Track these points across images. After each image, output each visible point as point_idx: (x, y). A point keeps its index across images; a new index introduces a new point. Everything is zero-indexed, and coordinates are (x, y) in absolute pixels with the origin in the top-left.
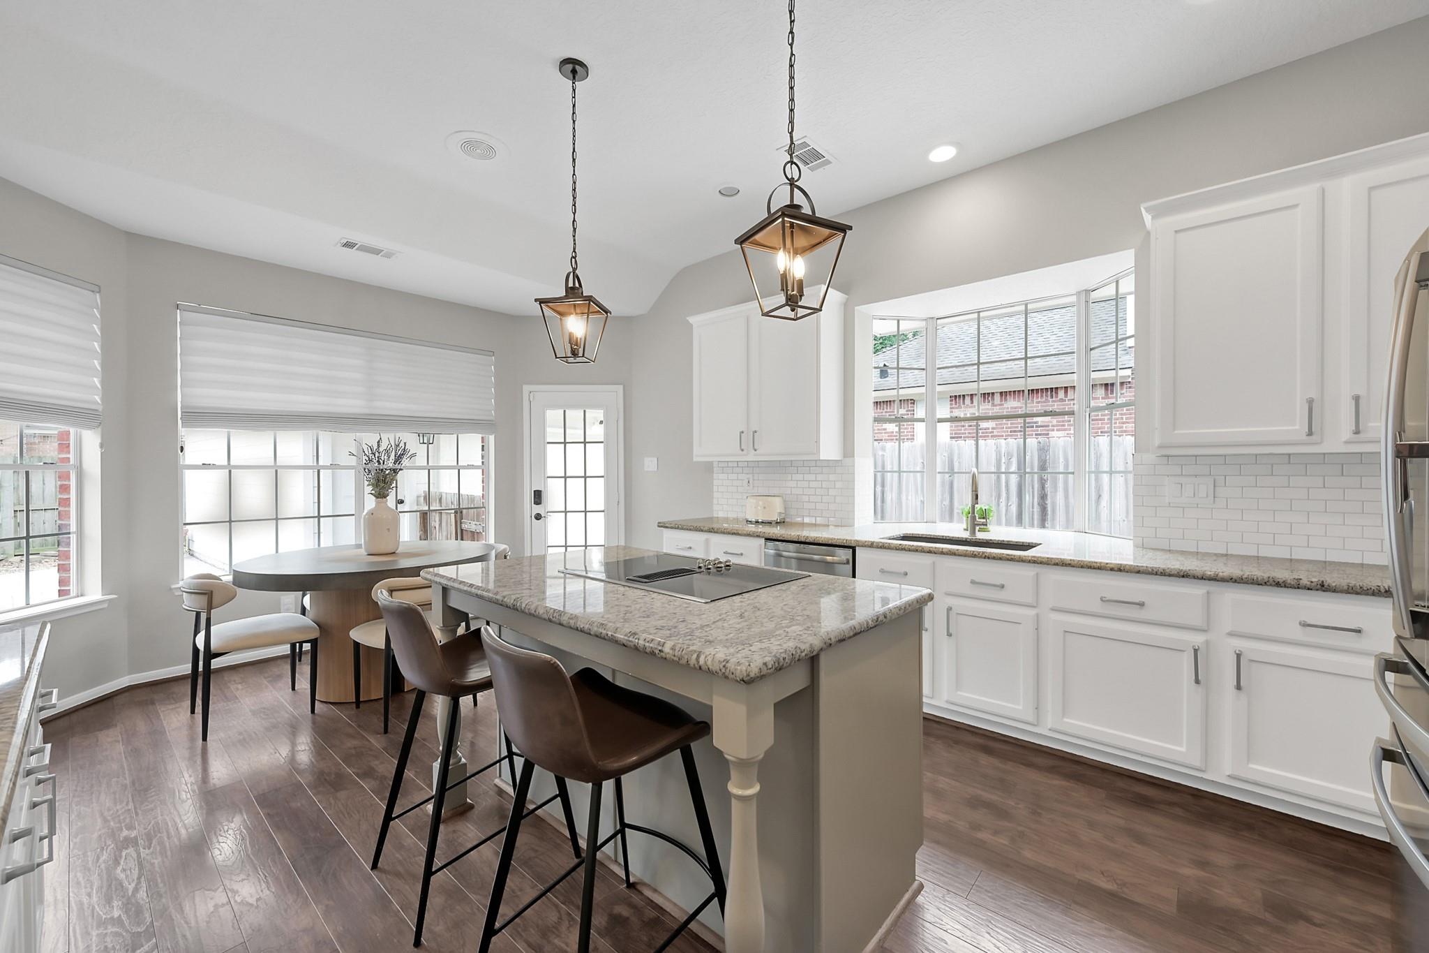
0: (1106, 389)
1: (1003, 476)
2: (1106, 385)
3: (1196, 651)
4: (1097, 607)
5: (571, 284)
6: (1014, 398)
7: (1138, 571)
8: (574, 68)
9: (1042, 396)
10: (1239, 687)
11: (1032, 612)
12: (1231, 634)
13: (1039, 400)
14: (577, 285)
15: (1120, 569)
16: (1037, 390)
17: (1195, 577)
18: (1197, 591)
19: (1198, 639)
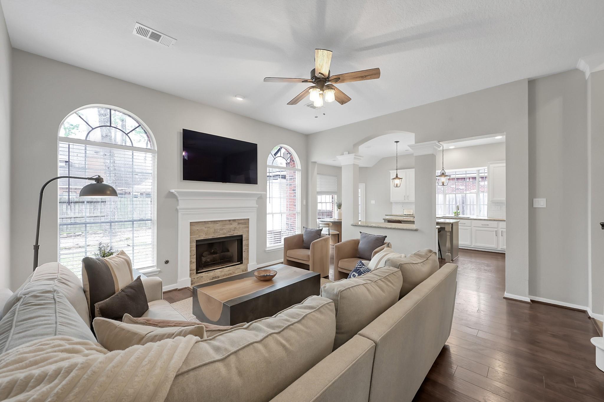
0: (482, 179)
1: (471, 206)
2: (482, 177)
3: (496, 231)
4: (481, 226)
6: (453, 181)
7: (487, 220)
9: (462, 180)
10: (502, 236)
11: (470, 227)
12: (501, 228)
13: (461, 181)
15: (485, 220)
16: (460, 178)
17: (496, 220)
18: (496, 222)
19: (496, 229)
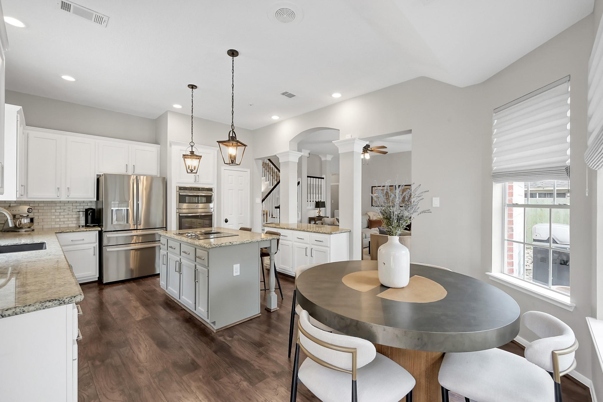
5: (231, 135)
8: (233, 53)
14: (234, 135)
